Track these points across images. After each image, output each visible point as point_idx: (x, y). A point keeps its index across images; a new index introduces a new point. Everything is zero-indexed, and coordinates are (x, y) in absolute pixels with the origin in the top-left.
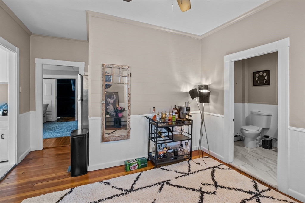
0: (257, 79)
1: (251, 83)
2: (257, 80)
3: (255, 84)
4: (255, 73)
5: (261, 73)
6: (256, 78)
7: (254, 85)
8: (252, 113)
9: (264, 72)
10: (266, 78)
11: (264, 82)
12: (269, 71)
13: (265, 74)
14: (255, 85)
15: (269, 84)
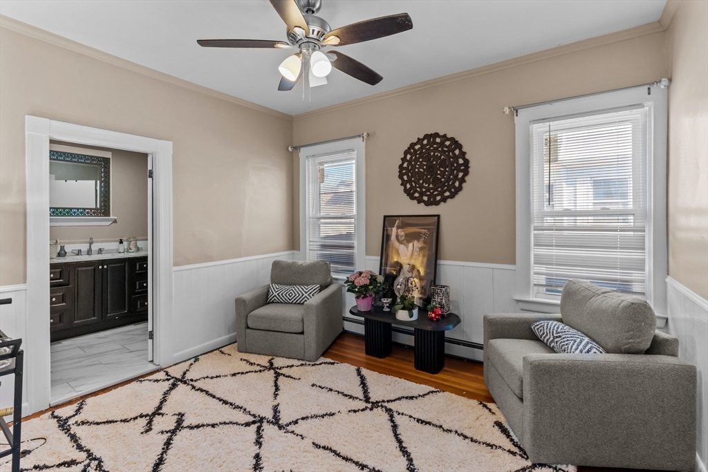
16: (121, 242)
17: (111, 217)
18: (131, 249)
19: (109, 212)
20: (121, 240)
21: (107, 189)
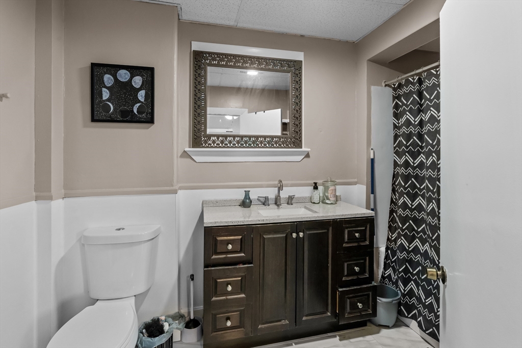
0: (106, 94)
1: (82, 108)
2: (108, 100)
3: (98, 115)
4: (97, 70)
5: (124, 75)
6: (104, 89)
7: (93, 120)
8: (85, 242)
9: (134, 70)
10: (141, 95)
11: (135, 111)
12: (151, 71)
13: (137, 81)
14: (96, 118)
15: (151, 121)
16: (316, 188)
17: (304, 149)
18: (328, 199)
19: (301, 141)
20: (316, 184)
21: (297, 108)
